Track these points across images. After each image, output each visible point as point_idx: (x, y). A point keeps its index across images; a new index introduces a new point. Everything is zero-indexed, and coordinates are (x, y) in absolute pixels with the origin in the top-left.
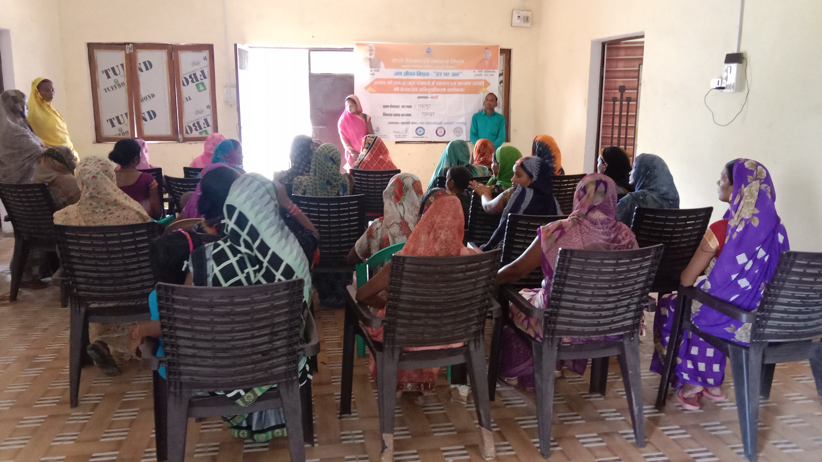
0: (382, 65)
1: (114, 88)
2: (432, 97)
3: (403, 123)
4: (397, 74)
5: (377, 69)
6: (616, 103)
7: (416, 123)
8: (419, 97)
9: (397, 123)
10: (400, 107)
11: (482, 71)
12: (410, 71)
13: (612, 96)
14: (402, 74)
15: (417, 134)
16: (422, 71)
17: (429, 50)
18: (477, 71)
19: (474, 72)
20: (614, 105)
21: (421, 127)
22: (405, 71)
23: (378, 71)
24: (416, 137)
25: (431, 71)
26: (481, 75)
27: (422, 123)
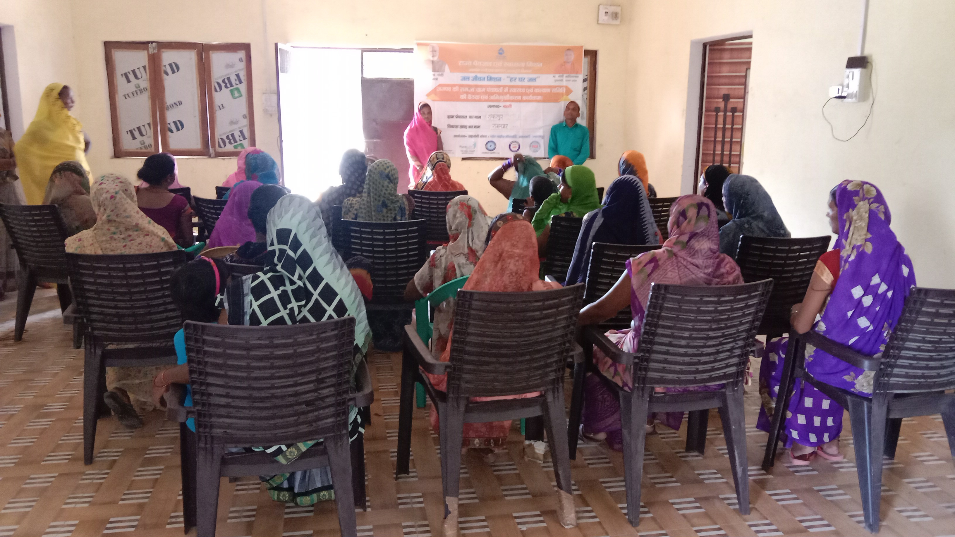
0: (447, 68)
1: (135, 95)
2: (504, 106)
3: (471, 136)
4: (464, 79)
5: (441, 73)
6: (719, 114)
7: (485, 136)
8: (490, 106)
9: (464, 136)
10: (468, 117)
11: (562, 76)
12: (479, 75)
13: (715, 105)
14: (471, 79)
15: (487, 149)
16: (493, 76)
17: (501, 52)
18: (557, 75)
19: (554, 77)
20: (717, 116)
21: (491, 141)
22: (473, 75)
23: (442, 75)
24: (486, 153)
25: (503, 76)
26: (562, 80)
27: (493, 136)
